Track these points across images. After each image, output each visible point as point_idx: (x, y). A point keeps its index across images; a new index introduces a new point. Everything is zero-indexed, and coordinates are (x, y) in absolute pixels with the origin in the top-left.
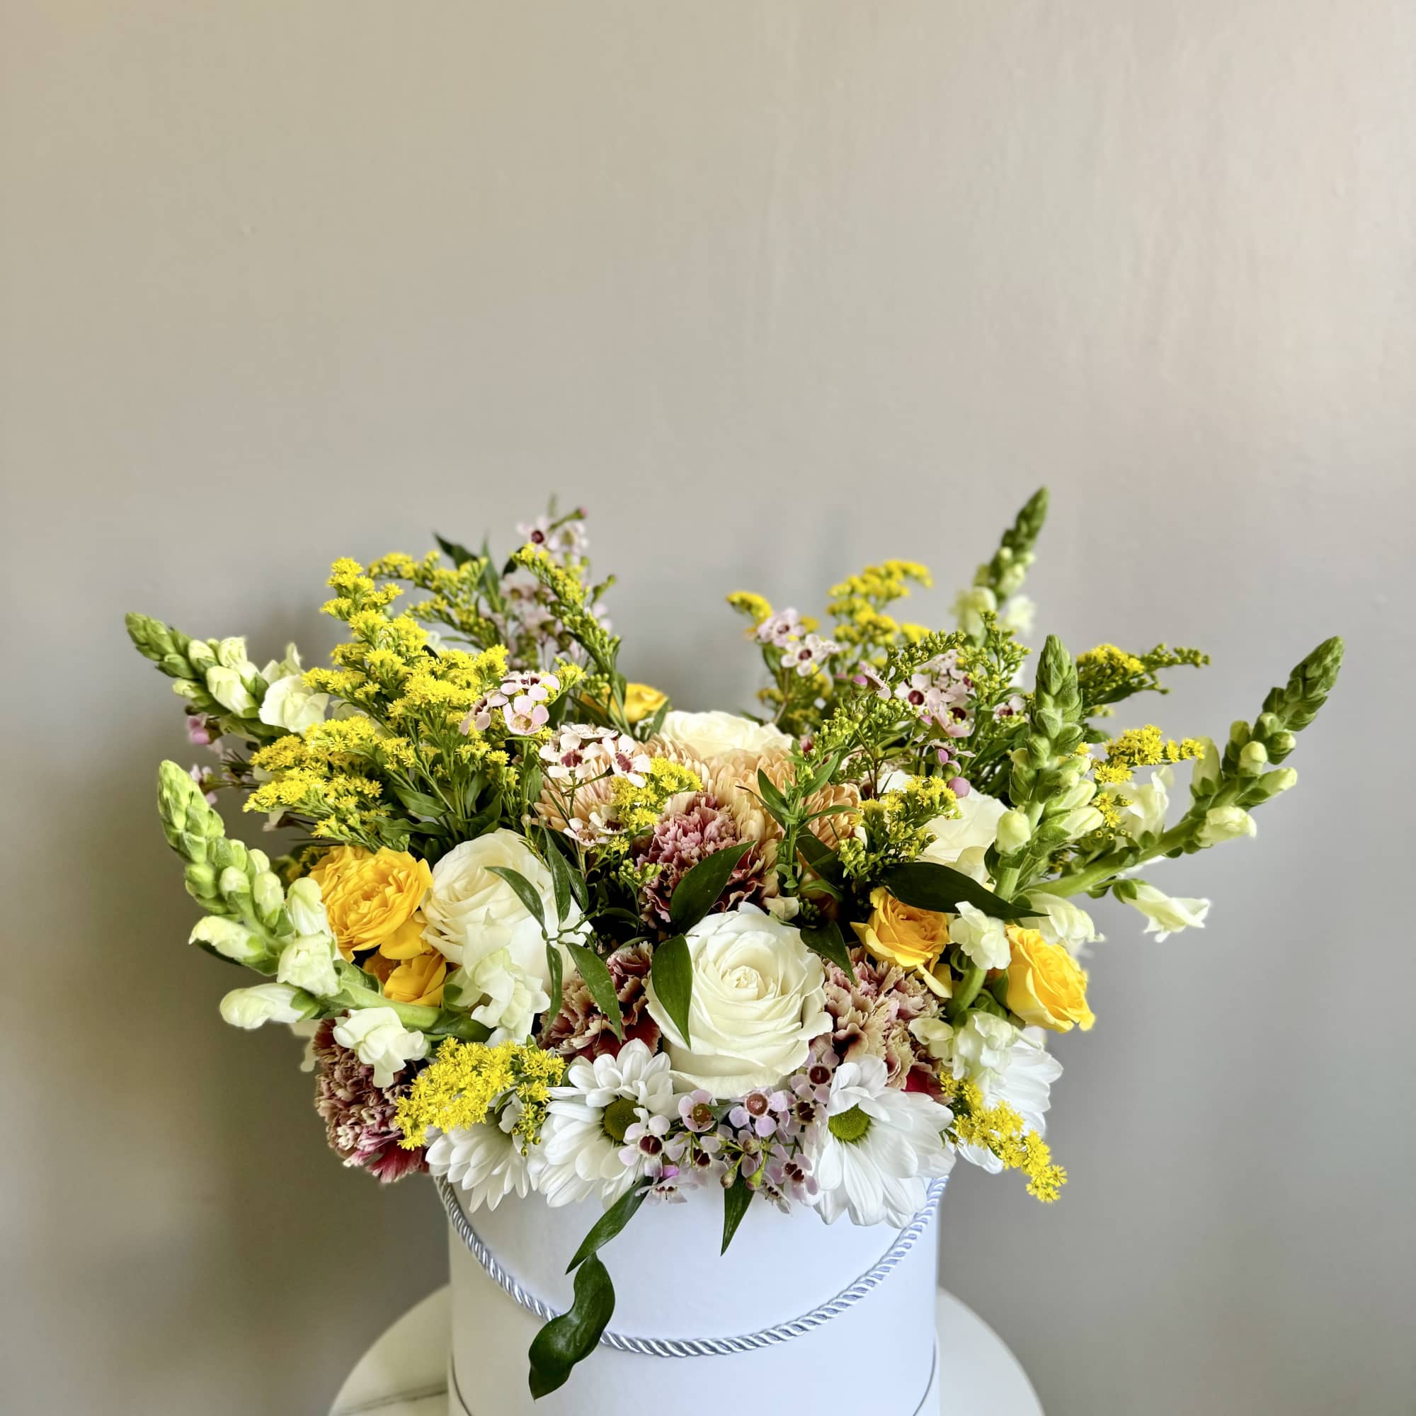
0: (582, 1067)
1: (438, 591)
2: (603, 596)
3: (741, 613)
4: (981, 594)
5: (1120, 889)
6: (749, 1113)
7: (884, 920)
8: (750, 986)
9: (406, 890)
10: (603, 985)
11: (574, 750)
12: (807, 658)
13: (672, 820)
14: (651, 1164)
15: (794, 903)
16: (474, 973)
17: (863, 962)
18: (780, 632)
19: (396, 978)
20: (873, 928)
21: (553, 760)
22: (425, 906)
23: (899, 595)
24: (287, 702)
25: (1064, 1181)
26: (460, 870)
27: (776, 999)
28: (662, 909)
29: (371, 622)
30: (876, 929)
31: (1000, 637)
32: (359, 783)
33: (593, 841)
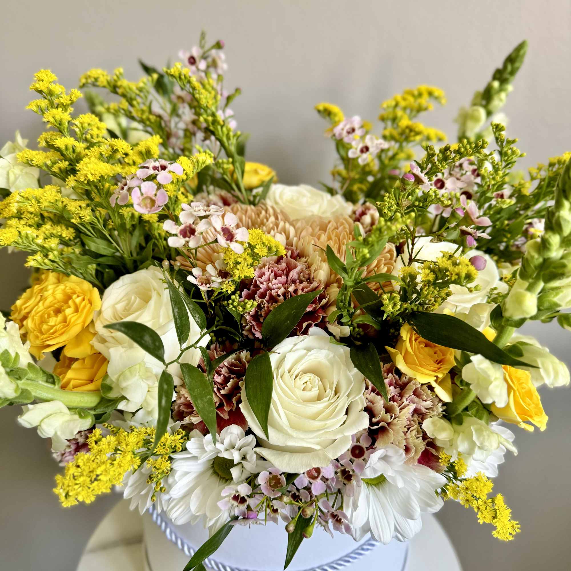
0: (196, 438)
1: (124, 96)
2: (232, 103)
3: (324, 118)
4: (477, 110)
5: (563, 319)
6: (308, 479)
7: (410, 349)
8: (313, 390)
9: (80, 310)
10: (206, 400)
11: (190, 224)
12: (365, 152)
13: (267, 267)
14: (239, 509)
15: (347, 330)
16: (118, 380)
17: (392, 374)
18: (349, 133)
19: (75, 369)
20: (401, 354)
21: (173, 232)
22: (96, 320)
23: (426, 109)
24: (10, 172)
25: (518, 531)
26: (123, 294)
27: (330, 402)
28: (256, 331)
29: (57, 117)
30: (403, 354)
31: (504, 144)
32: (59, 230)
33: (208, 285)
